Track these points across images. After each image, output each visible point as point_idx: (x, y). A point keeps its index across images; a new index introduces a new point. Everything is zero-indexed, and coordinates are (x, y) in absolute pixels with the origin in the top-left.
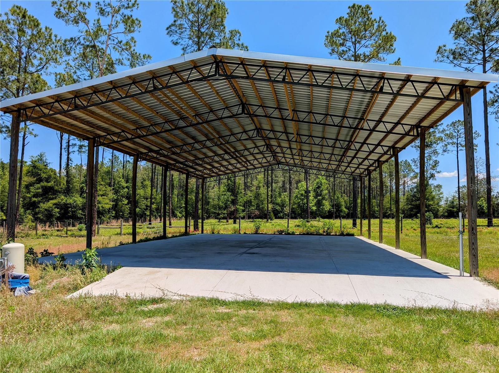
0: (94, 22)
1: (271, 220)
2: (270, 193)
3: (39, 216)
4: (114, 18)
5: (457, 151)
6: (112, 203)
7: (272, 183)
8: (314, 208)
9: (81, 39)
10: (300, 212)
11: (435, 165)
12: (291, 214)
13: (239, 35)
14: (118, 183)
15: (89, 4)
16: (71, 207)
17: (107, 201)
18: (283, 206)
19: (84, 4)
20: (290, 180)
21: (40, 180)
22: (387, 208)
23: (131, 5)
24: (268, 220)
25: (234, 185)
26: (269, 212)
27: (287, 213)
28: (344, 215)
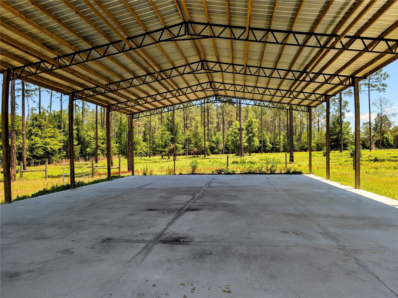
1: (208, 156)
2: (206, 132)
5: (369, 91)
6: (62, 144)
7: (208, 123)
8: (246, 144)
10: (233, 148)
11: (345, 105)
12: (225, 149)
18: (217, 143)
20: (223, 121)
22: (304, 143)
24: (205, 156)
25: (173, 125)
26: (206, 149)
27: (221, 149)
28: (269, 149)
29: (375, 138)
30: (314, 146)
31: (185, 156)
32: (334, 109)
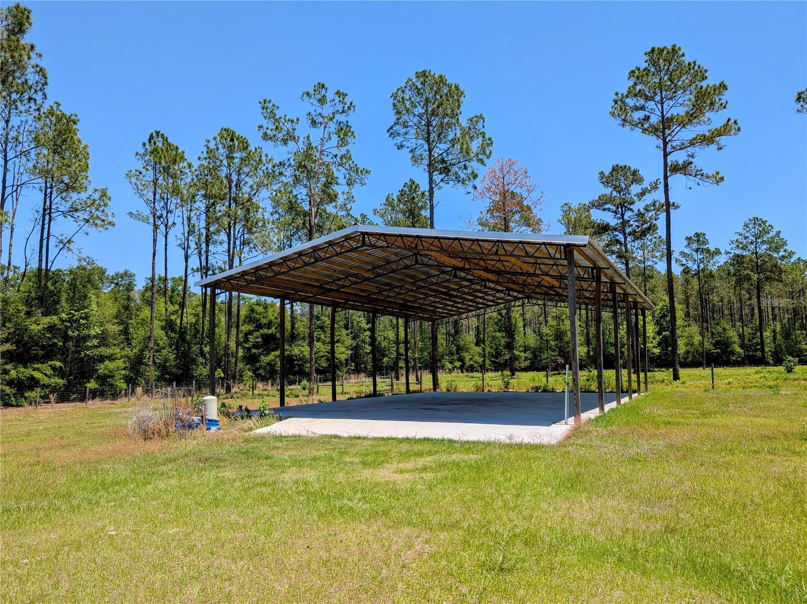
0: (303, 140)
3: (260, 372)
4: (327, 129)
6: (349, 352)
9: (291, 160)
13: (482, 121)
14: (357, 324)
15: (298, 120)
16: (297, 360)
17: (344, 350)
19: (292, 121)
21: (259, 327)
23: (346, 108)
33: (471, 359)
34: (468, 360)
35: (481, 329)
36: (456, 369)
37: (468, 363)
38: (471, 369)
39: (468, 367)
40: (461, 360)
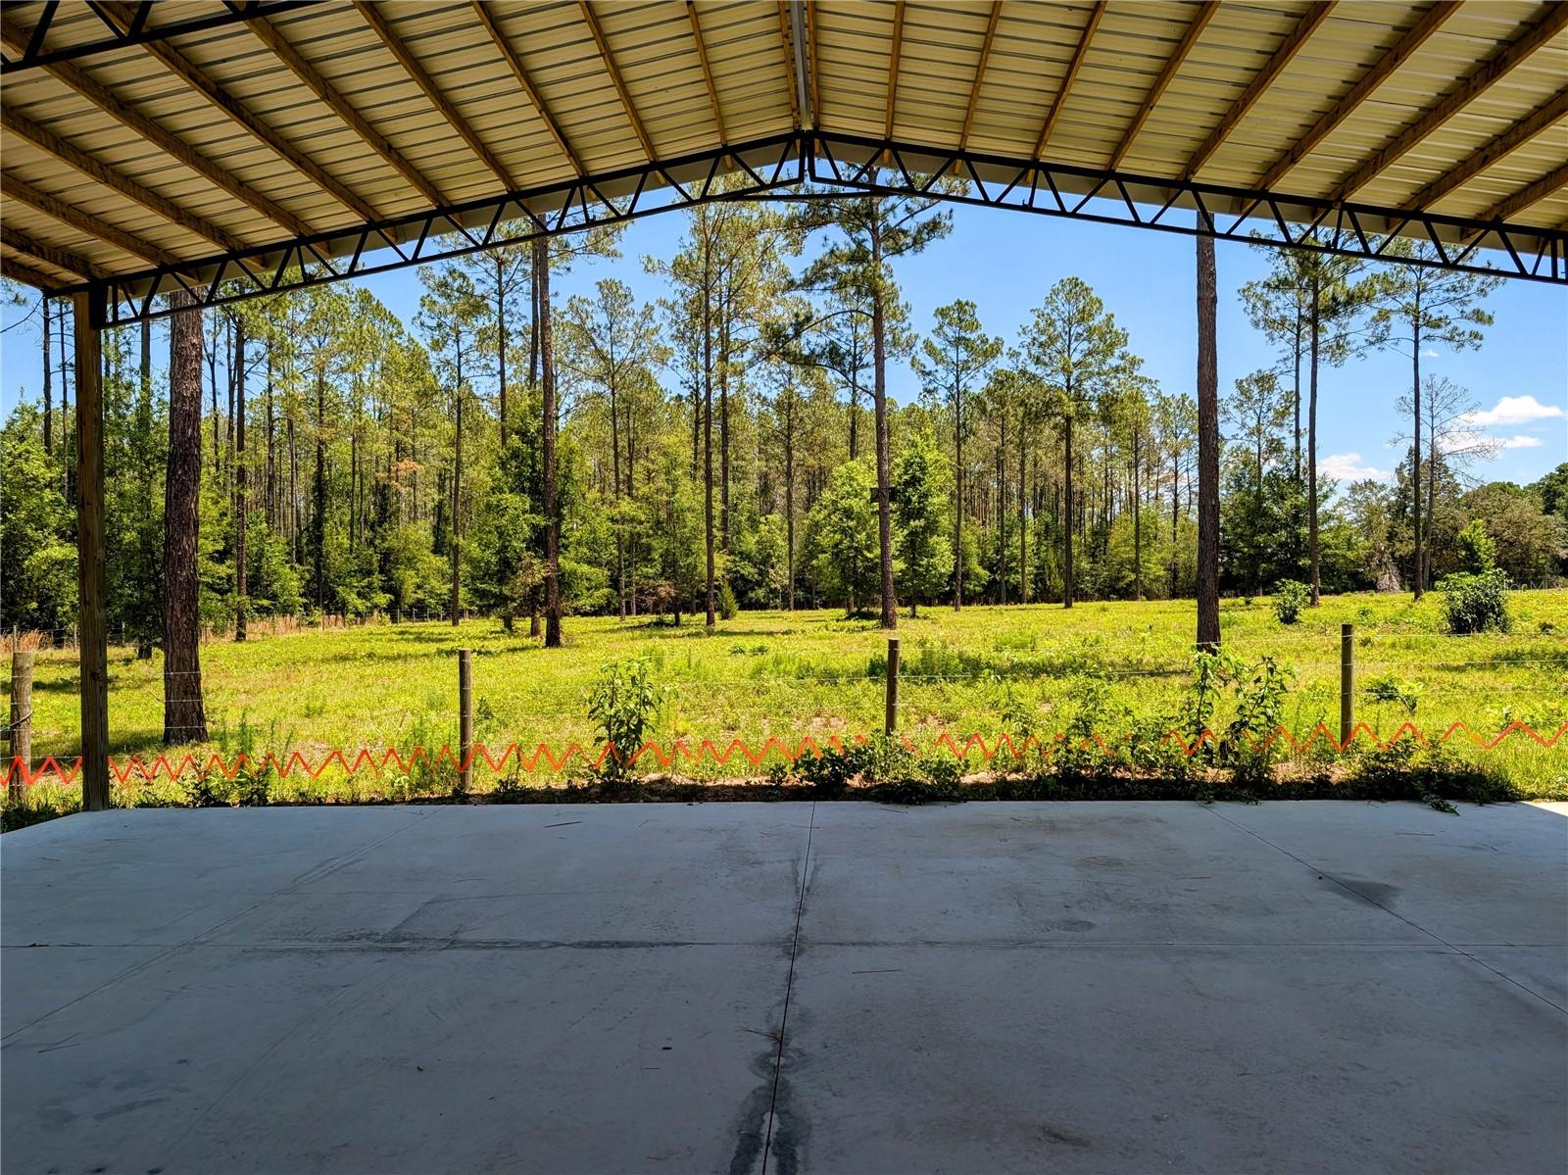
1: (724, 618)
2: (717, 508)
5: (1416, 342)
7: (725, 476)
8: (900, 566)
10: (837, 582)
12: (795, 589)
18: (764, 562)
20: (788, 470)
22: (1121, 564)
24: (710, 621)
25: (546, 459)
26: (716, 587)
27: (779, 587)
28: (977, 588)
29: (1398, 545)
30: (1159, 576)
31: (618, 618)
32: (1244, 425)
33: (419, 587)
34: (412, 588)
35: (448, 512)
36: (376, 613)
37: (411, 596)
38: (419, 611)
39: (411, 607)
40: (393, 588)
